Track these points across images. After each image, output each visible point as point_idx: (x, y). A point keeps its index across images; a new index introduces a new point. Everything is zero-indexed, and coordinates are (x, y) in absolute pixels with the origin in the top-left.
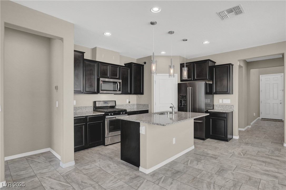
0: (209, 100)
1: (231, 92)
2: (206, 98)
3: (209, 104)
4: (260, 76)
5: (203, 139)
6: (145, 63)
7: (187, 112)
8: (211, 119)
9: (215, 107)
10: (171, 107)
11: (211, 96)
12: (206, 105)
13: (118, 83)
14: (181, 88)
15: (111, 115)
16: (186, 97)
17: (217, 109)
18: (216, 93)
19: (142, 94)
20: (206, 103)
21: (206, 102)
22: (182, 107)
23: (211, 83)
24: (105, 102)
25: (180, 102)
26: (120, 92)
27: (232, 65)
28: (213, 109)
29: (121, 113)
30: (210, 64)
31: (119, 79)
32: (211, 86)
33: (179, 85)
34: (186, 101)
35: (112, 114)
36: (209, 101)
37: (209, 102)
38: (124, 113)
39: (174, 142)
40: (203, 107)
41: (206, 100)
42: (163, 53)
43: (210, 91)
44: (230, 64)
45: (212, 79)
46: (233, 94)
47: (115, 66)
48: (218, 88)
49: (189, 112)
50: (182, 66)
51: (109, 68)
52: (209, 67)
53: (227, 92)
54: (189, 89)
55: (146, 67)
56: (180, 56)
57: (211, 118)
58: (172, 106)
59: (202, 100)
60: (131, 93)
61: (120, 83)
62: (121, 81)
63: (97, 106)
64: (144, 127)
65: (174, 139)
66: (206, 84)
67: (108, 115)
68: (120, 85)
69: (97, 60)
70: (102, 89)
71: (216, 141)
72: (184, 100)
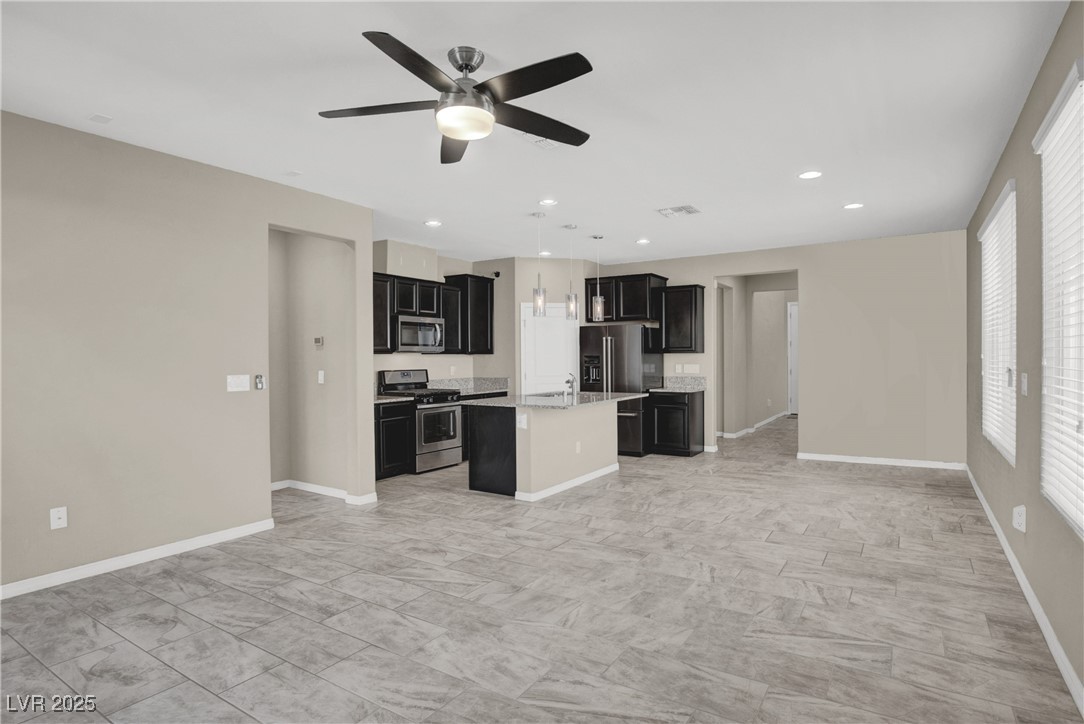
0: (653, 366)
1: (699, 348)
2: (644, 361)
3: (653, 377)
4: (789, 304)
5: (639, 455)
6: (497, 275)
7: (602, 391)
8: (656, 411)
9: (667, 383)
10: (568, 382)
11: (656, 357)
12: (646, 378)
13: (437, 327)
14: (589, 338)
15: (428, 403)
16: (599, 358)
17: (671, 387)
18: (668, 350)
19: (490, 351)
20: (644, 373)
21: (647, 371)
22: (590, 384)
23: (657, 326)
24: (405, 373)
25: (584, 371)
26: (443, 349)
27: (703, 288)
28: (663, 387)
29: (449, 398)
30: (654, 283)
31: (437, 316)
32: (657, 332)
33: (582, 329)
34: (599, 368)
35: (431, 400)
36: (651, 369)
37: (653, 371)
38: (455, 398)
39: (578, 451)
40: (638, 381)
41: (647, 366)
42: (545, 254)
43: (654, 347)
44: (696, 286)
45: (657, 318)
46: (703, 352)
47: (427, 286)
48: (672, 339)
49: (607, 391)
50: (590, 283)
51: (416, 290)
52: (653, 289)
53: (691, 347)
54: (607, 340)
55: (498, 284)
56: (585, 261)
57: (658, 408)
58: (571, 378)
59: (636, 365)
60: (464, 351)
61: (440, 325)
62: (442, 321)
63: (387, 382)
64: (525, 416)
65: (578, 444)
66: (645, 330)
67: (422, 402)
68: (441, 331)
69: (388, 272)
70: (404, 341)
71: (667, 457)
72: (596, 368)
